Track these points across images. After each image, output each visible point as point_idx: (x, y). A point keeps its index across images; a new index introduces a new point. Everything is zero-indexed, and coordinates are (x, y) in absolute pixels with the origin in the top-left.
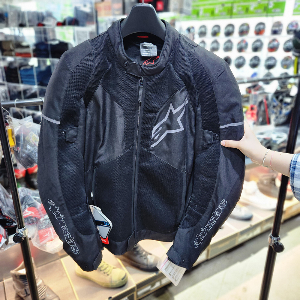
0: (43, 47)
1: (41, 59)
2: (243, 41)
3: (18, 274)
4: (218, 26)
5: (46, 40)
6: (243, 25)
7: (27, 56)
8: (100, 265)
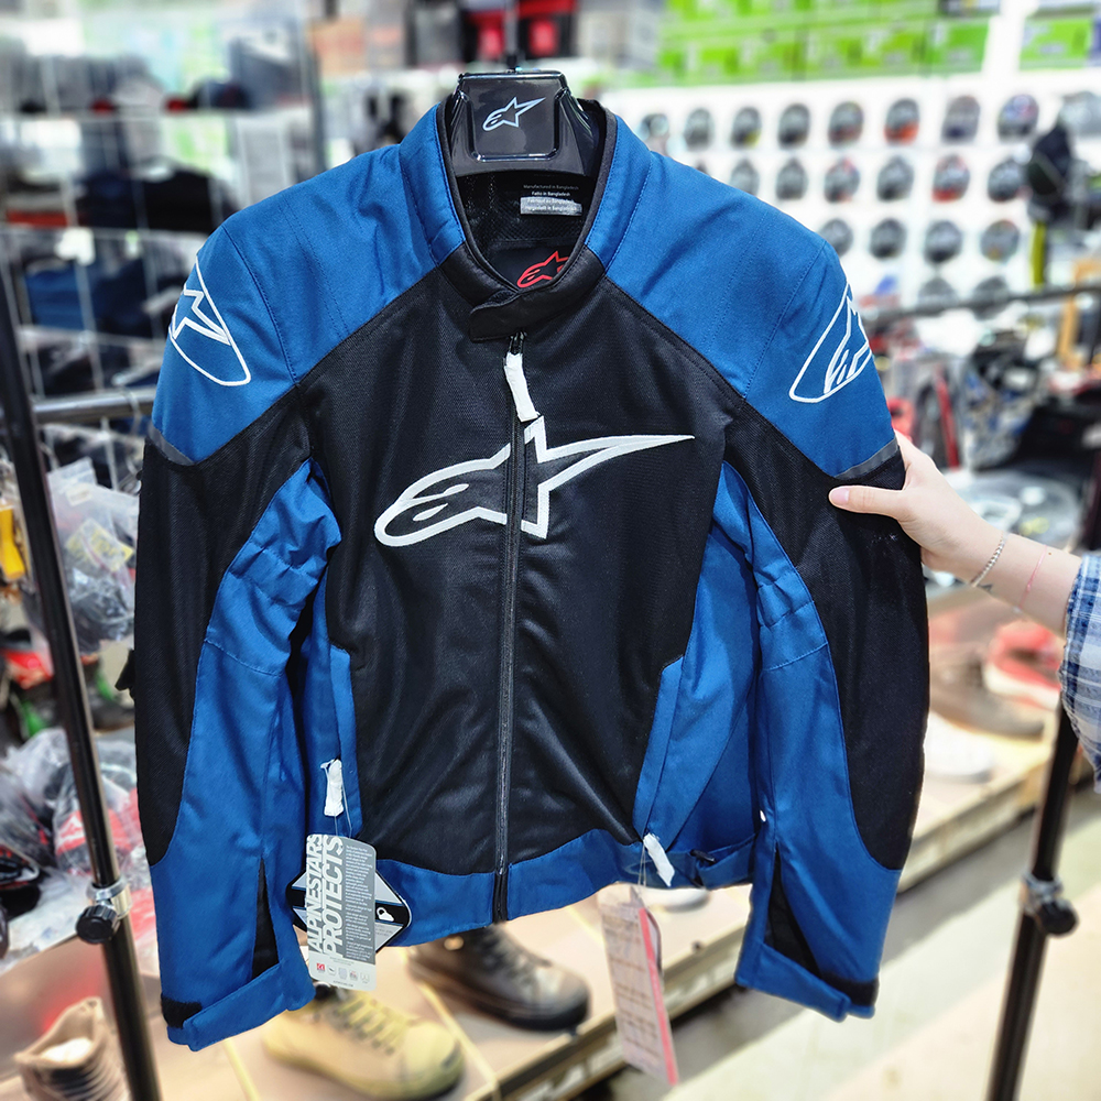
0: (112, 191)
1: (107, 235)
2: (843, 164)
3: (44, 1066)
4: (752, 113)
5: (124, 161)
6: (842, 108)
7: (52, 221)
8: (357, 1017)
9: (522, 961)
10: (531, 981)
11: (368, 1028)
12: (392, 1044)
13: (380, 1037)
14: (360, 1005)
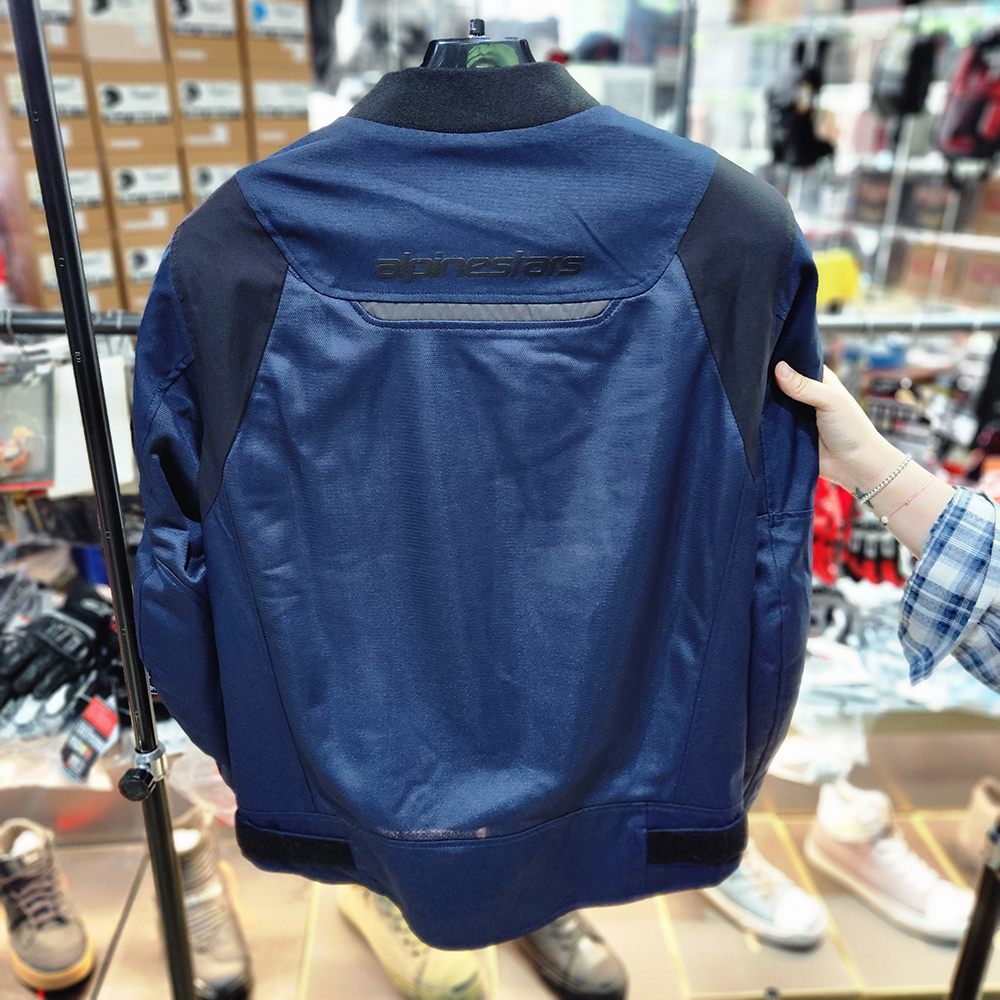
9: (571, 925)
10: (572, 949)
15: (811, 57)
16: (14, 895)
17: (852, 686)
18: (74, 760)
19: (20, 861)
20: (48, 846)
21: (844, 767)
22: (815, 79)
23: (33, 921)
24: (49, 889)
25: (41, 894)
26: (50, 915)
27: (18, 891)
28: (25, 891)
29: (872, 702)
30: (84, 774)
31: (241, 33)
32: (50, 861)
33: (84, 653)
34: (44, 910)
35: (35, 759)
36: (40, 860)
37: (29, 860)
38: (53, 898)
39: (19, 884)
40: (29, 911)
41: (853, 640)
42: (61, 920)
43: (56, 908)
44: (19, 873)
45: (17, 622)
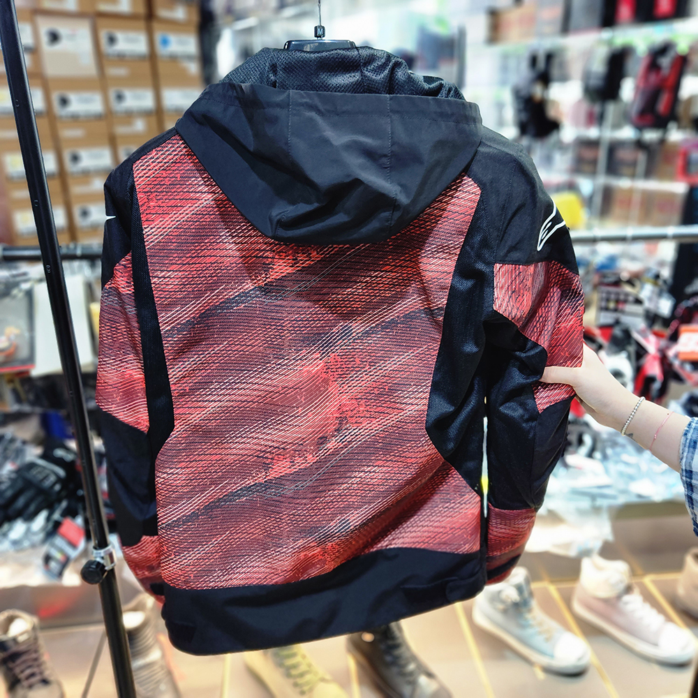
8: (290, 662)
9: (412, 667)
10: (413, 683)
11: (294, 672)
12: (306, 688)
13: (300, 681)
14: (294, 655)
15: (541, 64)
16: (11, 665)
17: (600, 487)
18: (53, 565)
19: (14, 640)
20: (34, 628)
21: (597, 545)
22: (545, 78)
23: (25, 683)
24: (36, 659)
25: (30, 663)
26: (37, 678)
27: (14, 662)
28: (19, 661)
29: (614, 497)
30: (60, 574)
31: (152, 57)
32: (36, 639)
33: (57, 487)
34: (32, 675)
35: (25, 565)
36: (28, 639)
37: (21, 639)
38: (39, 666)
39: (15, 656)
40: (22, 676)
41: (598, 455)
42: (45, 682)
43: (41, 673)
44: (14, 649)
45: (9, 467)
